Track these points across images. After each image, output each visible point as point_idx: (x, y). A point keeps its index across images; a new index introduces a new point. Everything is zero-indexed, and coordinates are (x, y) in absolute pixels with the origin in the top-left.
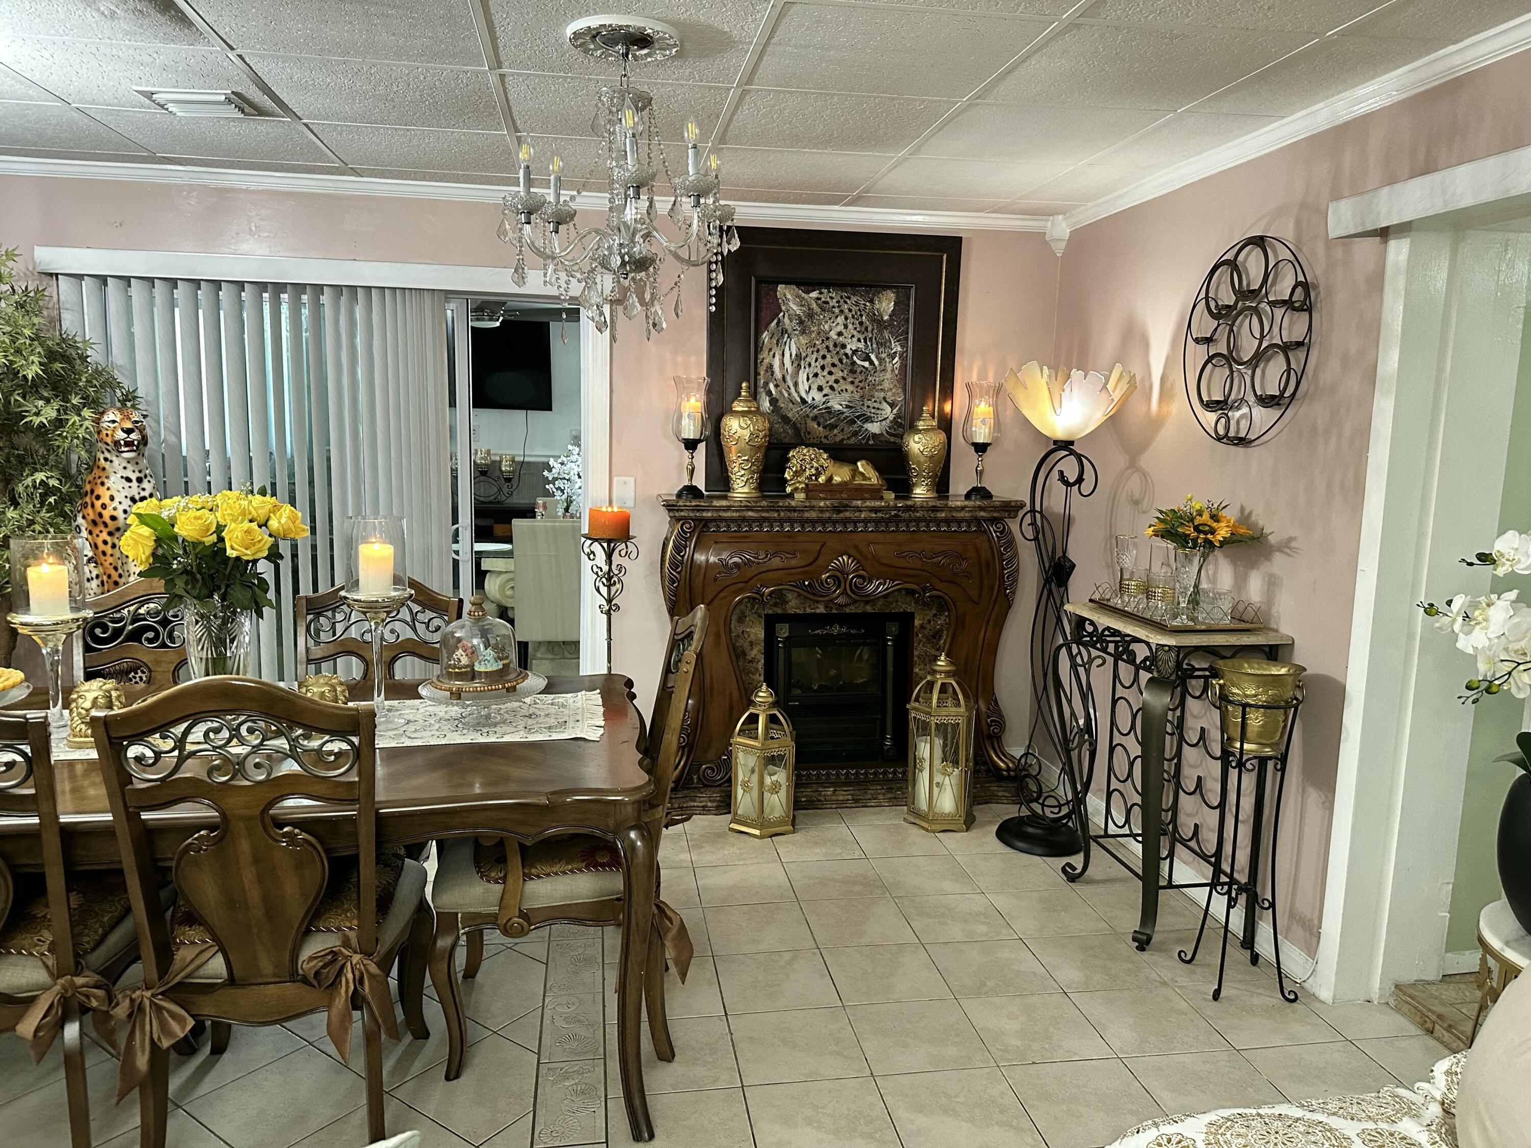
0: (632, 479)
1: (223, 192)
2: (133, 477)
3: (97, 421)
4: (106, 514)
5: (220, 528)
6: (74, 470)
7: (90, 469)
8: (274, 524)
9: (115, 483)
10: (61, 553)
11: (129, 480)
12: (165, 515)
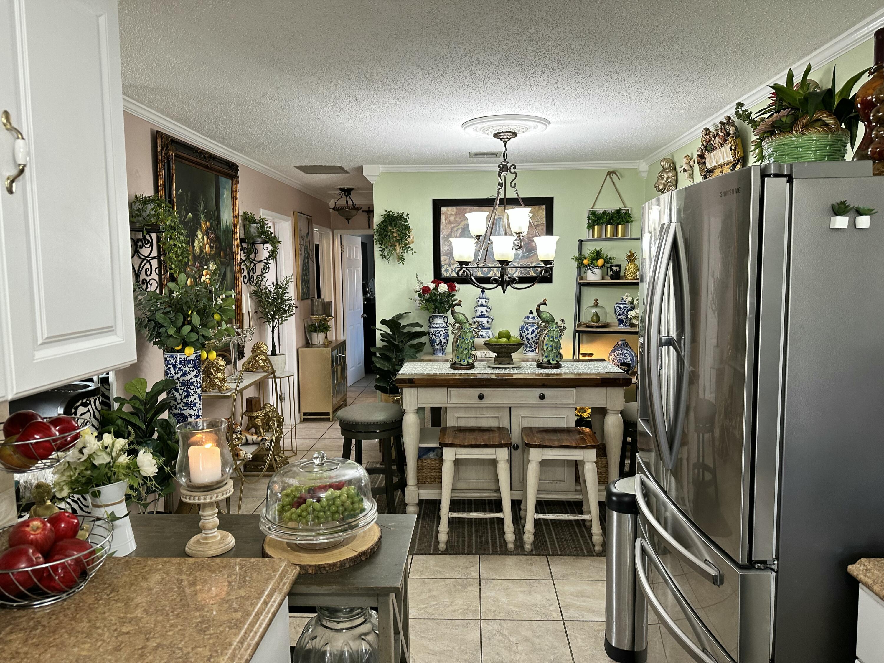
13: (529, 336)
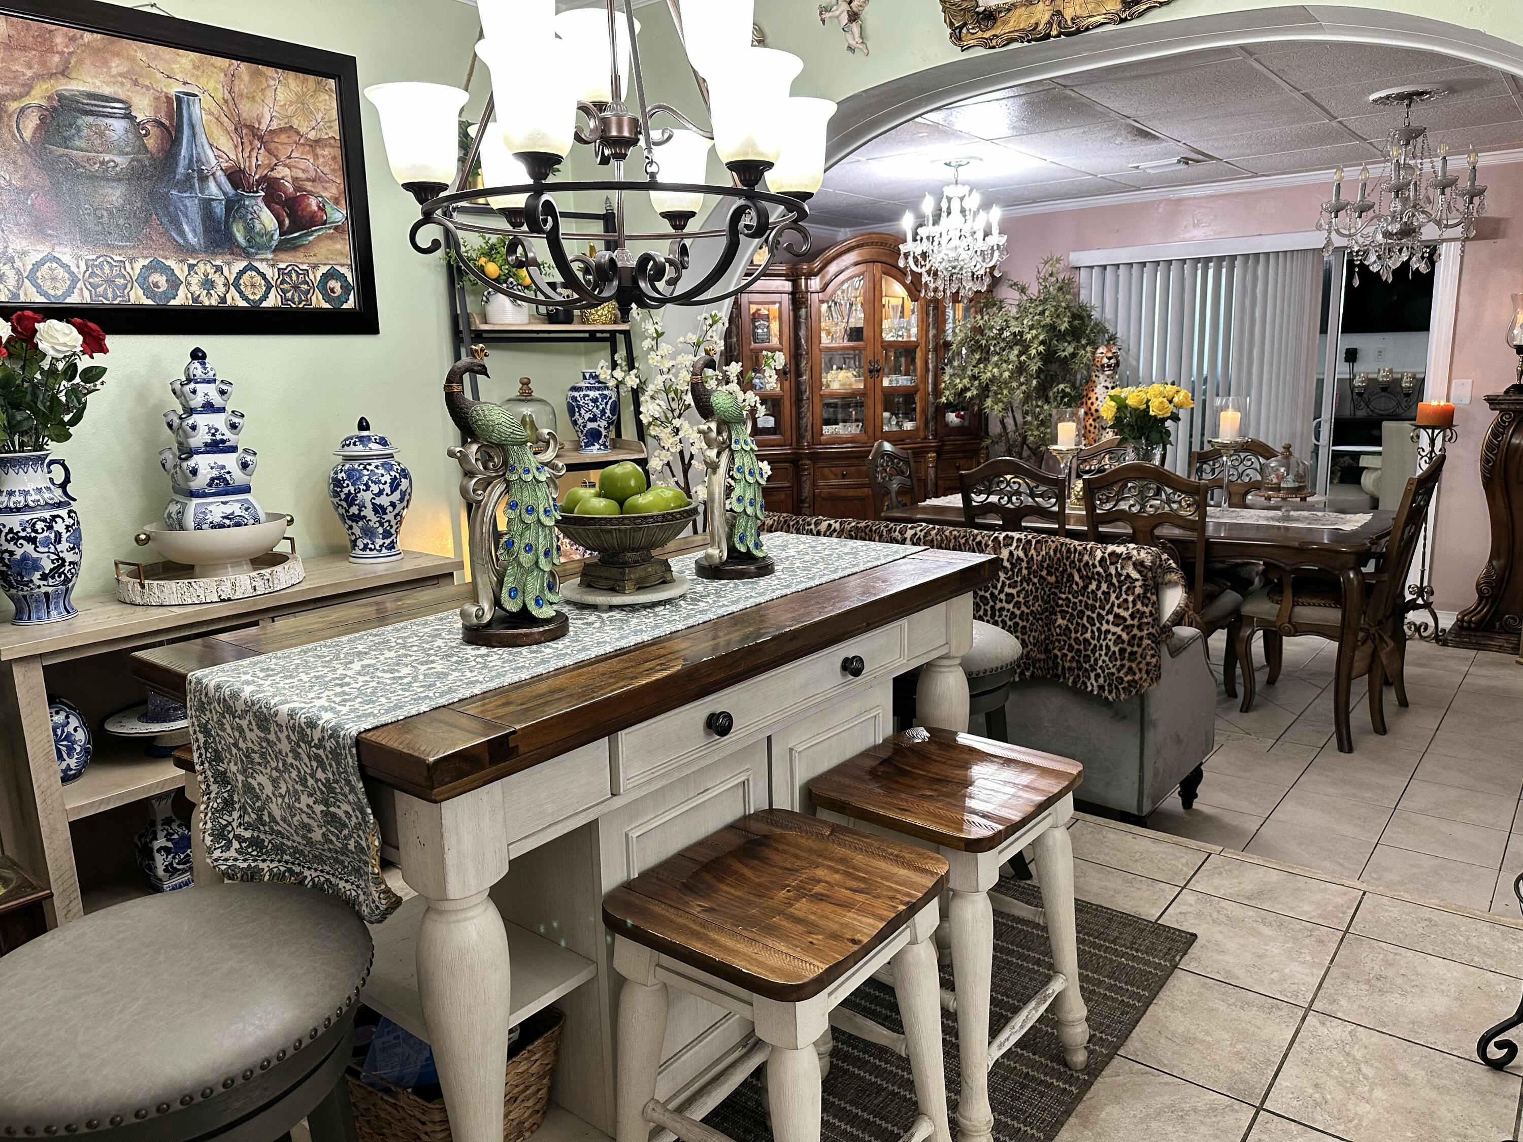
0: (1470, 381)
1: (1180, 200)
2: (1110, 386)
3: (1094, 353)
4: (1093, 408)
5: (1148, 401)
6: (1078, 384)
7: (1087, 382)
8: (1176, 400)
9: (1099, 390)
10: (1073, 417)
11: (1107, 388)
12: (1123, 396)
13: (384, 501)
